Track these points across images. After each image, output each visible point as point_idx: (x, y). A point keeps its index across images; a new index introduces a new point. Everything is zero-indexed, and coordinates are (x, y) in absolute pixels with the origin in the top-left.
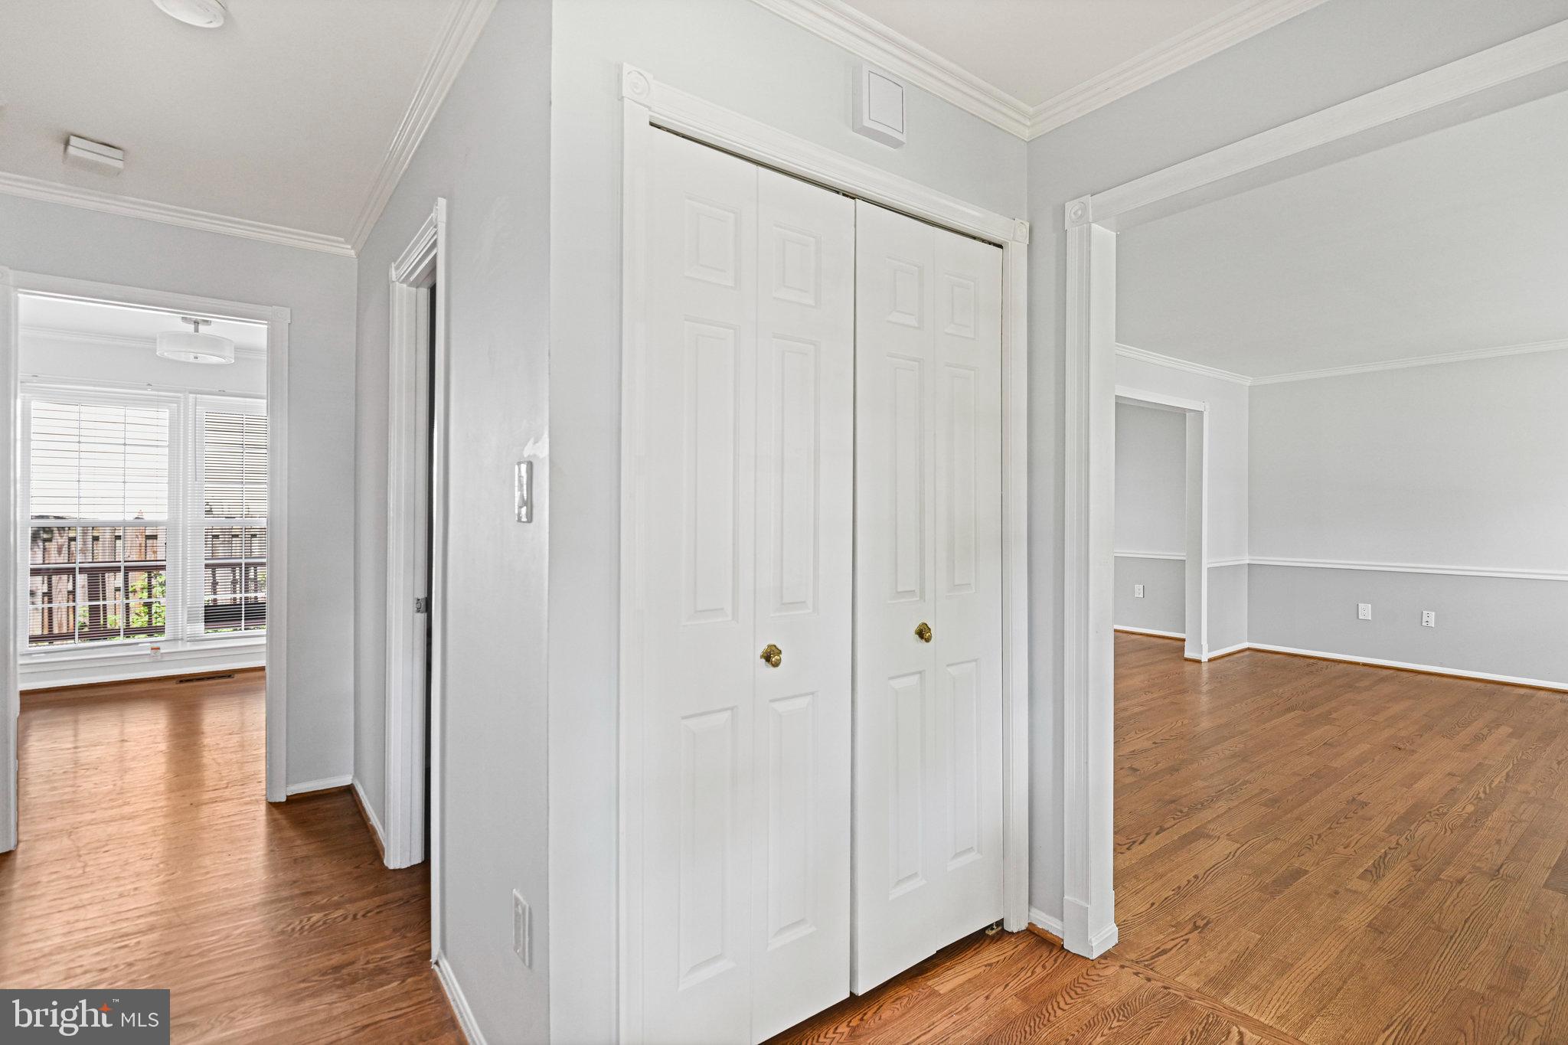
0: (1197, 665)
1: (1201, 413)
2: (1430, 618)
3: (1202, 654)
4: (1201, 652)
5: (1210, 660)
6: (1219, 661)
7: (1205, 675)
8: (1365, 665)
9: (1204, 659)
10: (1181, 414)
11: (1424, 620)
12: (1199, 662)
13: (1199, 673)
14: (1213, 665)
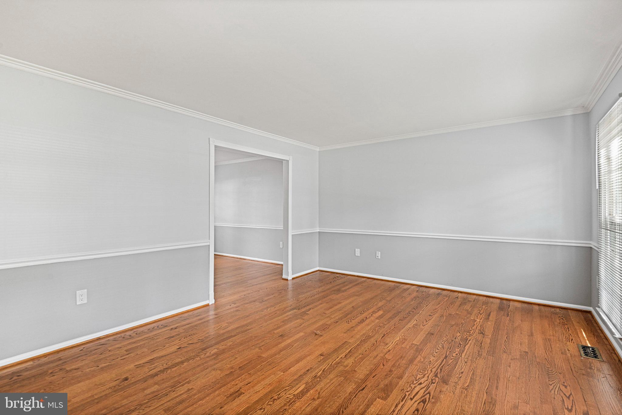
0: (286, 281)
1: (288, 161)
2: (379, 254)
3: (288, 276)
4: (288, 275)
5: (293, 279)
6: (300, 278)
7: (290, 286)
8: (358, 276)
9: (290, 278)
10: (281, 161)
11: (377, 256)
12: (287, 280)
13: (287, 285)
14: (294, 281)
